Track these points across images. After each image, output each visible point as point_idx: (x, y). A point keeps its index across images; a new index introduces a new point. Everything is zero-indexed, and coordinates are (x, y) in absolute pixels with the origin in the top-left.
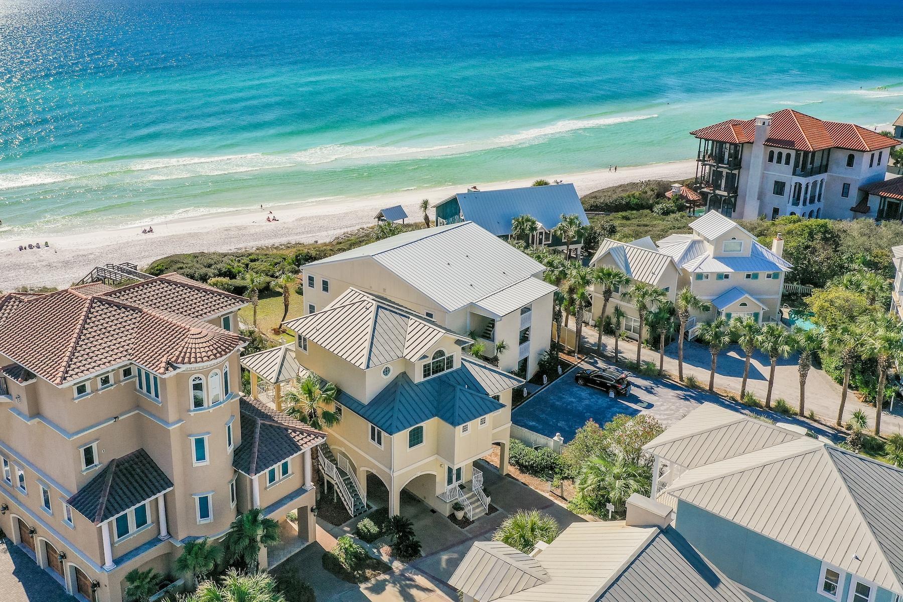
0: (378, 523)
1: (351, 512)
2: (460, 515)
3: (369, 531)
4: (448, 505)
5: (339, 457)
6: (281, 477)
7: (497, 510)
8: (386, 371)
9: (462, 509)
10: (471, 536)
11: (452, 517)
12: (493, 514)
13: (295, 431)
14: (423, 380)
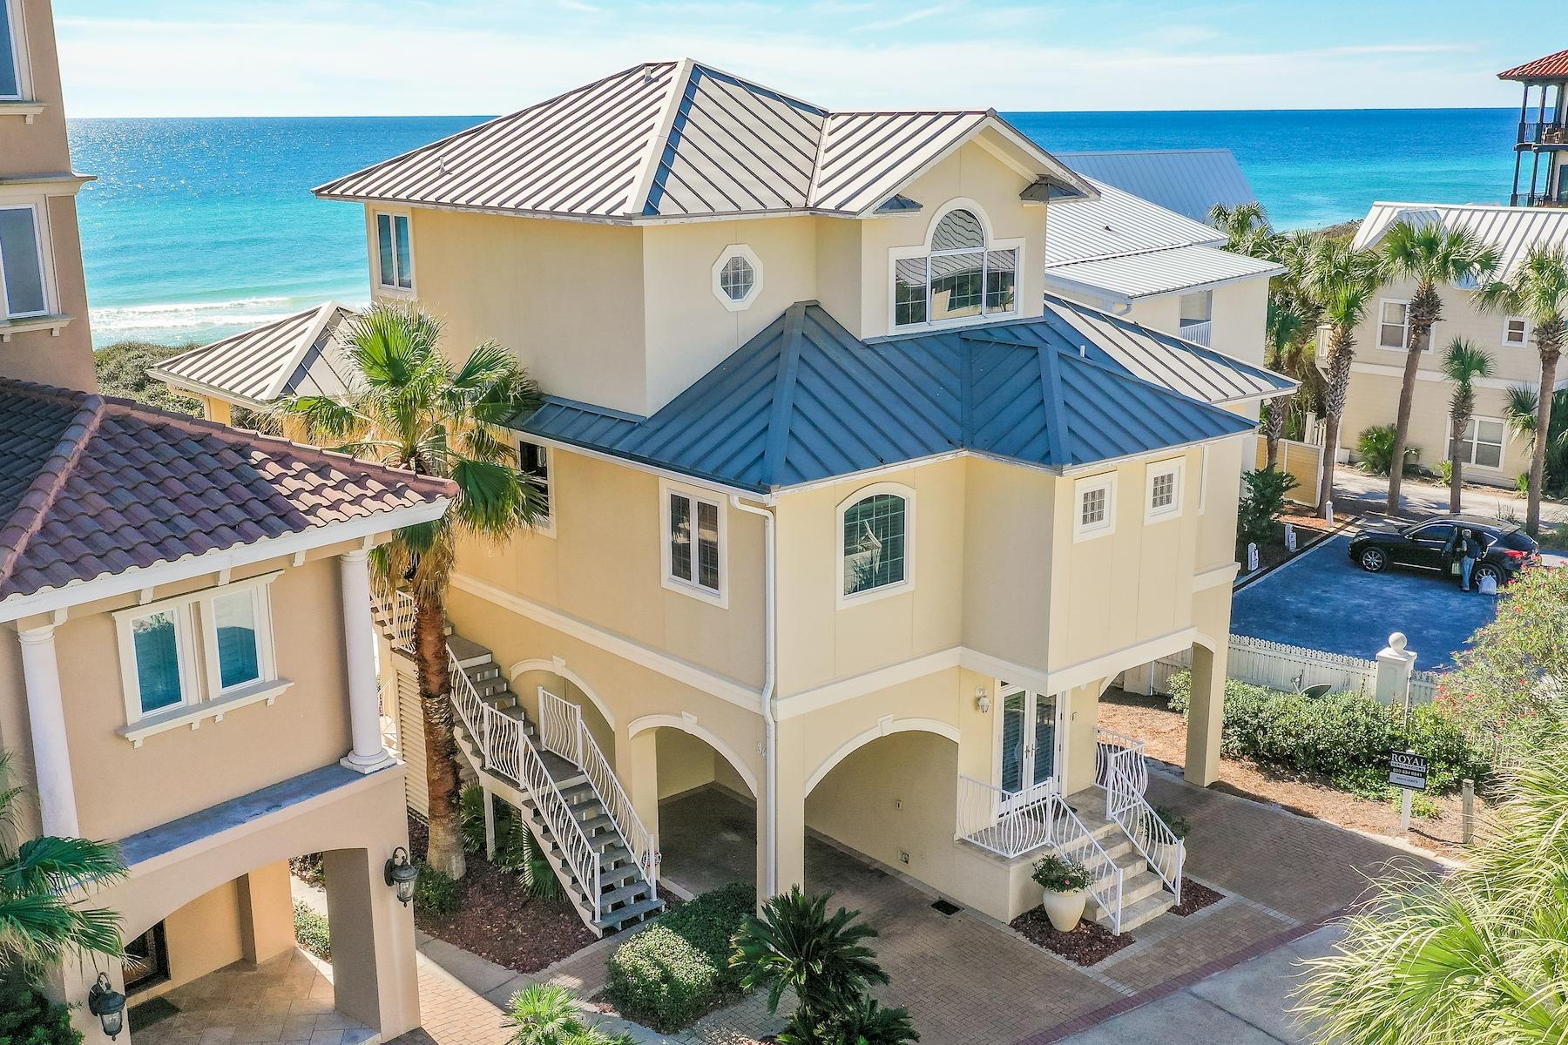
0: (709, 941)
1: (591, 917)
2: (1067, 908)
3: (667, 977)
4: (1014, 870)
5: (543, 702)
6: (216, 688)
7: (1217, 897)
8: (736, 281)
9: (1079, 883)
10: (1128, 992)
11: (1036, 921)
12: (1203, 913)
13: (283, 459)
14: (893, 330)
